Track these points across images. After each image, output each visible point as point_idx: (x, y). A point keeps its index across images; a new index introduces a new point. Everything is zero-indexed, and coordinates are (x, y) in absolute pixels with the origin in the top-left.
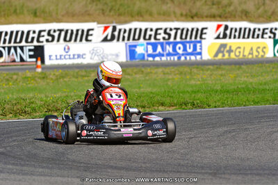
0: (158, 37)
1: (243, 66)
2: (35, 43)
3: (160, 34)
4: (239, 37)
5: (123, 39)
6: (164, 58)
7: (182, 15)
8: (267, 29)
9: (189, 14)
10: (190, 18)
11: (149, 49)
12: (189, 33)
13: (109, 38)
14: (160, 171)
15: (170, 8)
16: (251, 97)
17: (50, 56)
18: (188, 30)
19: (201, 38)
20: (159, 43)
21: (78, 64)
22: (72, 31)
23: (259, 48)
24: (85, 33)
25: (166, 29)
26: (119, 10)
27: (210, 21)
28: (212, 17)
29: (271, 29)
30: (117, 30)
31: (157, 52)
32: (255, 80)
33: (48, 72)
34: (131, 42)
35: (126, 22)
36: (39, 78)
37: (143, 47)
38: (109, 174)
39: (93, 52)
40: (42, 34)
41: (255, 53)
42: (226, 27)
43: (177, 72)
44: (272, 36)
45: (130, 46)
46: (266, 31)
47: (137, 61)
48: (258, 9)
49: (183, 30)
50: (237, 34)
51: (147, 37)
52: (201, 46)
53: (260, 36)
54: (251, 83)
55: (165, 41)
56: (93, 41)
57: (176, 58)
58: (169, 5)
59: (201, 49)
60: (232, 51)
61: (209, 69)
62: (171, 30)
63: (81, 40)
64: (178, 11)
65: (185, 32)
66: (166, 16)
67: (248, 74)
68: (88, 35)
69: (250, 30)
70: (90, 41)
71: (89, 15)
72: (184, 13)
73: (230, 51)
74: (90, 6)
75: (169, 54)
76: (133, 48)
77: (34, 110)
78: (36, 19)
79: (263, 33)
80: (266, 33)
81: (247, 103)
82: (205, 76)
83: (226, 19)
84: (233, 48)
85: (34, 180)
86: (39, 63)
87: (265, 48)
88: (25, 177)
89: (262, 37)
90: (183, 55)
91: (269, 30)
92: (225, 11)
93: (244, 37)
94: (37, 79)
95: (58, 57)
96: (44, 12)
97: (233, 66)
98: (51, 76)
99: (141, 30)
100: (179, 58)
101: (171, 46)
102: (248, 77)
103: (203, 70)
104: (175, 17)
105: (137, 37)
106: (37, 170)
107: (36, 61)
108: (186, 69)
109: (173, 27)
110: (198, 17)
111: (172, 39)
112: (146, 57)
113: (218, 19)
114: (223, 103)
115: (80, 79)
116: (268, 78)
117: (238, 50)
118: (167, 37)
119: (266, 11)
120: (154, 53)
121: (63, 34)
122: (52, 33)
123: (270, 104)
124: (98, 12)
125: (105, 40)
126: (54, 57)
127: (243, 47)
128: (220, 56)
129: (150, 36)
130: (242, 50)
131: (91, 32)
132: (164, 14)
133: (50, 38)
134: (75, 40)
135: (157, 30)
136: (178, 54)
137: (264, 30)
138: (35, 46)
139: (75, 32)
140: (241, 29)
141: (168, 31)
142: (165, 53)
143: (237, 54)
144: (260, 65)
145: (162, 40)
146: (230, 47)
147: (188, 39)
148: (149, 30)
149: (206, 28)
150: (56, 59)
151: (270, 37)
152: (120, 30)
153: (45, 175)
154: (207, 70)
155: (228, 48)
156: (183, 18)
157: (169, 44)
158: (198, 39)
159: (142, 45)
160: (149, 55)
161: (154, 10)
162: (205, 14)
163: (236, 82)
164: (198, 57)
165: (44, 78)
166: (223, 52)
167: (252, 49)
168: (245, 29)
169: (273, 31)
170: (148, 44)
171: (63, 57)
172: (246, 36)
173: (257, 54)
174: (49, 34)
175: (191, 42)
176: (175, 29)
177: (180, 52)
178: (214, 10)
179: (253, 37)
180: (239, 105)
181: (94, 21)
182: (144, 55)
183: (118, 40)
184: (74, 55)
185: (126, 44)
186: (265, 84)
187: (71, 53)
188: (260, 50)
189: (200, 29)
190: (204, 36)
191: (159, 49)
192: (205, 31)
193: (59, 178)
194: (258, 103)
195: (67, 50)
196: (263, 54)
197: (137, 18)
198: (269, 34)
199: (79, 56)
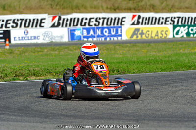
0: (91, 24)
1: (151, 44)
2: (4, 29)
3: (92, 22)
4: (148, 24)
5: (66, 26)
6: (95, 39)
7: (107, 8)
8: (169, 18)
9: (112, 7)
10: (113, 10)
11: (84, 33)
12: (113, 21)
13: (56, 24)
14: (98, 118)
15: (99, 3)
16: (160, 66)
17: (15, 38)
18: (112, 19)
19: (121, 24)
20: (91, 28)
21: (34, 43)
22: (30, 20)
23: (163, 31)
24: (39, 21)
25: (96, 18)
26: (63, 5)
27: (128, 12)
28: (129, 10)
29: (172, 18)
30: (62, 19)
31: (90, 34)
32: (160, 54)
33: (14, 49)
34: (72, 28)
35: (68, 14)
36: (8, 53)
37: (80, 31)
38: (63, 120)
39: (45, 35)
40: (9, 22)
41: (160, 35)
42: (139, 17)
43: (105, 49)
44: (172, 22)
45: (71, 30)
46: (168, 19)
47: (75, 41)
48: (162, 3)
49: (108, 18)
50: (147, 21)
51: (83, 24)
52: (121, 30)
53: (164, 23)
54: (159, 56)
55: (95, 27)
56: (45, 27)
57: (103, 39)
58: (98, 1)
59: (121, 32)
60: (143, 34)
61: (127, 46)
62: (100, 19)
63: (36, 26)
64: (105, 6)
65: (110, 20)
66: (96, 9)
67: (156, 50)
68: (41, 23)
69: (156, 18)
70: (43, 27)
71: (42, 8)
72: (109, 7)
73: (142, 34)
74: (42, 2)
75: (98, 36)
76: (73, 32)
77: (6, 75)
78: (5, 12)
79: (166, 21)
80: (168, 21)
81: (157, 70)
82: (125, 52)
83: (139, 11)
84: (144, 32)
85: (10, 124)
86: (7, 42)
87: (167, 31)
88: (3, 122)
89: (165, 24)
90: (108, 36)
91: (170, 18)
92: (138, 5)
93: (152, 24)
94: (6, 53)
95: (20, 38)
96: (10, 6)
97: (145, 44)
98: (16, 52)
99: (78, 19)
100: (106, 39)
101: (100, 30)
102: (155, 52)
103: (123, 47)
104: (103, 9)
105: (75, 24)
106: (11, 117)
107: (5, 41)
108: (112, 46)
109: (101, 17)
110: (119, 10)
111: (100, 26)
112: (82, 38)
113: (133, 11)
114: (139, 71)
115: (36, 54)
116: (170, 53)
117: (148, 33)
118: (97, 23)
119: (167, 5)
120: (88, 35)
121: (24, 22)
122: (16, 21)
123: (173, 71)
124: (48, 7)
125: (53, 26)
126: (17, 38)
127: (151, 31)
128: (135, 37)
129: (85, 23)
130: (150, 33)
131: (43, 21)
132: (95, 8)
133: (15, 25)
134: (32, 26)
135: (90, 19)
136: (105, 35)
137: (166, 18)
138: (4, 31)
139: (32, 21)
140: (149, 18)
141: (98, 19)
142: (96, 35)
143: (147, 36)
144: (164, 43)
145: (93, 26)
146: (142, 31)
147: (112, 25)
148: (84, 19)
149: (125, 18)
150: (19, 40)
151: (171, 24)
152: (64, 19)
153: (17, 121)
154: (126, 47)
155: (140, 32)
156: (108, 10)
157: (98, 29)
158: (119, 25)
159: (79, 30)
160: (84, 37)
161: (88, 5)
162: (124, 8)
163: (147, 55)
164: (119, 38)
165: (11, 53)
166: (137, 34)
167: (157, 32)
168: (153, 18)
169: (173, 19)
170: (83, 29)
171: (23, 38)
172: (153, 23)
173: (161, 36)
174: (14, 22)
175: (115, 27)
176: (103, 18)
177: (107, 34)
178: (131, 5)
179: (158, 24)
180: (150, 71)
181: (45, 13)
182: (81, 36)
183: (62, 26)
184: (31, 37)
185: (68, 29)
186: (169, 57)
187: (29, 35)
188: (163, 33)
189: (120, 18)
190: (123, 23)
191: (91, 32)
192: (124, 19)
193: (27, 123)
194: (164, 70)
195: (26, 33)
196: (165, 35)
197: (76, 11)
198: (170, 22)
199: (35, 38)
